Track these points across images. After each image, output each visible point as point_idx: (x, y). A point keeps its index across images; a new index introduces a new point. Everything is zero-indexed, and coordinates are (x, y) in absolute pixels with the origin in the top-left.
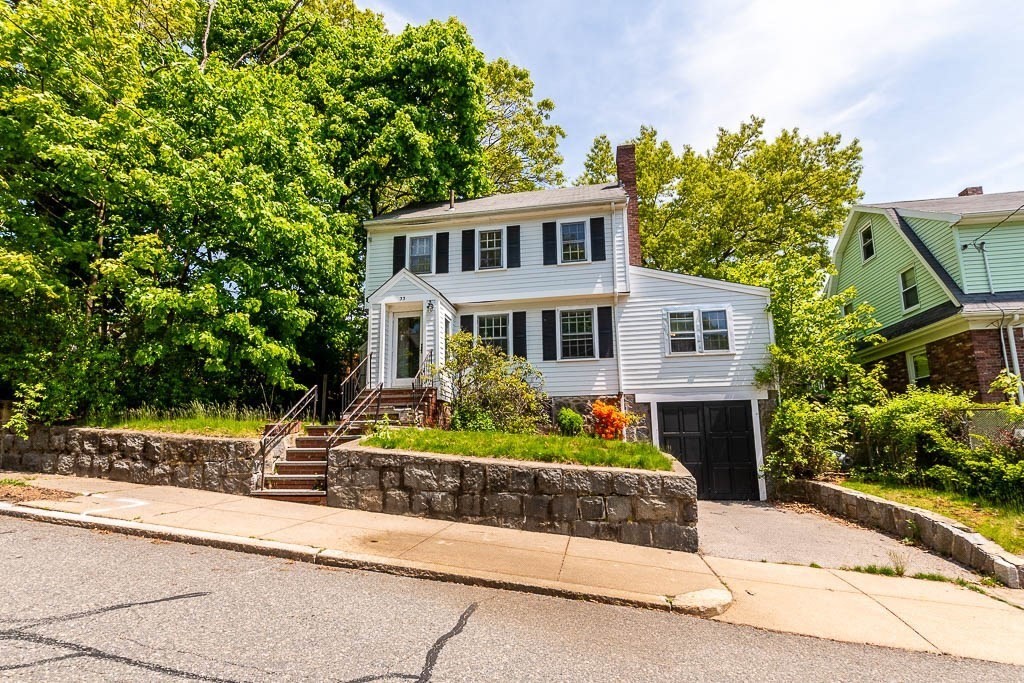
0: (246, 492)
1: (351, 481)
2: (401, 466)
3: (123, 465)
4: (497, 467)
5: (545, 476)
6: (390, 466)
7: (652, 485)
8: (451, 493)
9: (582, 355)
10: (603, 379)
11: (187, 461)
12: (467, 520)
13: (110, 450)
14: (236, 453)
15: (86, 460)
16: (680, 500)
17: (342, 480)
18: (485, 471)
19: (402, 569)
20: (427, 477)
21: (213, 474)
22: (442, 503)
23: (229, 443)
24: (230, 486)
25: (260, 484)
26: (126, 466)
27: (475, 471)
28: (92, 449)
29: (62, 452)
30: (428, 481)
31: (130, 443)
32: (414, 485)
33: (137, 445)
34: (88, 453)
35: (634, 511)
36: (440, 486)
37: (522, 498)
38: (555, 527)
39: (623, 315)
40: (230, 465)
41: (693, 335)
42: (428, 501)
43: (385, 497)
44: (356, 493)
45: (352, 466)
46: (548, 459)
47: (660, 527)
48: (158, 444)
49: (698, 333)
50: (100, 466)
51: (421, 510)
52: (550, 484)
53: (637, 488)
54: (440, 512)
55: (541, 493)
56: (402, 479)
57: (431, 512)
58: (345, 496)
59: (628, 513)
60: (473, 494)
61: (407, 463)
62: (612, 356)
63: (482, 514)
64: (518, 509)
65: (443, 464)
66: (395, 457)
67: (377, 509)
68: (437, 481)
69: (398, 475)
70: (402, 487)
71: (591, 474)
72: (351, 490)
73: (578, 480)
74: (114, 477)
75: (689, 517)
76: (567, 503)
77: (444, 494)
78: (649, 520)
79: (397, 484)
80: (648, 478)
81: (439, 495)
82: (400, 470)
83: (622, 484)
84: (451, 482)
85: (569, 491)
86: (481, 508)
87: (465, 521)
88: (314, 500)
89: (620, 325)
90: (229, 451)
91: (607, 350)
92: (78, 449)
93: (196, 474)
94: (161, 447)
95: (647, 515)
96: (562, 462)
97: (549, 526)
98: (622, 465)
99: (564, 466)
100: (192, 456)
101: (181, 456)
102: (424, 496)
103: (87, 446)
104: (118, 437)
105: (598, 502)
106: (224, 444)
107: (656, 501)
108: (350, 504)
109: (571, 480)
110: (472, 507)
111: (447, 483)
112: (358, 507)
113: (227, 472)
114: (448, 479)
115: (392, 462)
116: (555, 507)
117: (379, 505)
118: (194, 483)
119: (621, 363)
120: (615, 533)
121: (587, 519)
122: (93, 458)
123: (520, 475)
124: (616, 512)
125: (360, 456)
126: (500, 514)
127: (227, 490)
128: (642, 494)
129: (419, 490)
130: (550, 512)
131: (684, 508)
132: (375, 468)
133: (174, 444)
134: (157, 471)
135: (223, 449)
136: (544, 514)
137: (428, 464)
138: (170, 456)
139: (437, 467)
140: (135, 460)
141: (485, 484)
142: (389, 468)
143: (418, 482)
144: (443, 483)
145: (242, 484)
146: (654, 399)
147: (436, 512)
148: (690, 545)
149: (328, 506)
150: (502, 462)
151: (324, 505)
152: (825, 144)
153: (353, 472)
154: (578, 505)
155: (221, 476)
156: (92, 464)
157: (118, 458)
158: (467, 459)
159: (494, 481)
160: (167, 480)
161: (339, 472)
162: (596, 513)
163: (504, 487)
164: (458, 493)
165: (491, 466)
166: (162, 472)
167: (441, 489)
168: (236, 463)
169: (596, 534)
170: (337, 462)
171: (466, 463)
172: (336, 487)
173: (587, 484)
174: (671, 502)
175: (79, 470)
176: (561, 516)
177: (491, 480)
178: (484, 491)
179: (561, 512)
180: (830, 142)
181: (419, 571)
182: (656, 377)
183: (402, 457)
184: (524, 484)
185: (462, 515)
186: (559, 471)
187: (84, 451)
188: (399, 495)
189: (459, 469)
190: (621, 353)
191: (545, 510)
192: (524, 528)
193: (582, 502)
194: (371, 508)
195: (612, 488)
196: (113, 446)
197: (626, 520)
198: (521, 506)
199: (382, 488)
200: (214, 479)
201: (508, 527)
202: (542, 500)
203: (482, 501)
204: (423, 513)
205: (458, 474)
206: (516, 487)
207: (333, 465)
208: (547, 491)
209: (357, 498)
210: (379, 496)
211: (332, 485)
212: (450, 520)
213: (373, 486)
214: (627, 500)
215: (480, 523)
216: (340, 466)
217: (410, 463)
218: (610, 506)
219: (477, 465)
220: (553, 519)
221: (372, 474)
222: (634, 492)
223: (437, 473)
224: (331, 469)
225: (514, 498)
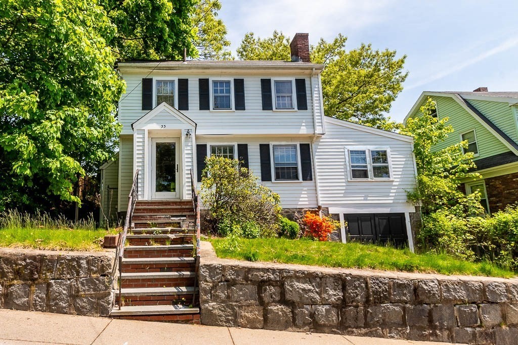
0: (104, 313)
1: (228, 297)
2: (281, 280)
4: (377, 279)
5: (425, 287)
6: (270, 280)
7: (517, 293)
8: (334, 305)
11: (24, 280)
12: (353, 332)
14: (89, 269)
17: (218, 296)
18: (366, 283)
20: (309, 290)
21: (60, 293)
22: (326, 316)
23: (79, 258)
24: (83, 307)
27: (357, 283)
30: (312, 295)
32: (296, 299)
35: (504, 317)
36: (323, 299)
37: (404, 309)
38: (437, 335)
40: (81, 284)
42: (312, 315)
43: (266, 313)
44: (233, 309)
45: (227, 281)
51: (305, 324)
52: (430, 294)
53: (506, 296)
54: (324, 325)
55: (422, 303)
56: (283, 293)
57: (316, 326)
58: (221, 313)
59: (499, 320)
60: (357, 307)
61: (287, 277)
63: (366, 325)
64: (399, 320)
65: (323, 277)
66: (274, 271)
67: (258, 325)
68: (319, 294)
69: (278, 289)
70: (283, 301)
71: (465, 284)
72: (228, 306)
73: (455, 289)
76: (446, 312)
77: (327, 307)
79: (277, 299)
80: (514, 286)
81: (323, 309)
82: (281, 284)
83: (493, 292)
84: (334, 294)
85: (447, 301)
86: (366, 319)
87: (351, 333)
88: (186, 319)
90: (79, 266)
93: (38, 294)
95: (516, 320)
97: (431, 335)
99: (440, 277)
100: (32, 273)
101: (17, 274)
102: (307, 309)
105: (474, 310)
106: (73, 259)
108: (228, 321)
109: (448, 290)
110: (356, 319)
111: (330, 296)
112: (237, 325)
113: (78, 291)
114: (331, 292)
115: (272, 277)
116: (435, 316)
117: (259, 321)
118: (36, 305)
120: (489, 337)
121: (464, 326)
123: (400, 286)
124: (488, 318)
125: (236, 271)
126: (384, 325)
127: (79, 312)
128: (511, 301)
129: (302, 304)
130: (431, 321)
132: (253, 282)
133: (7, 260)
135: (72, 265)
136: (425, 323)
137: (310, 277)
138: (3, 274)
139: (318, 280)
141: (367, 297)
142: (269, 282)
143: (301, 297)
144: (325, 296)
145: (99, 305)
147: (320, 325)
149: (202, 324)
150: (380, 274)
151: (197, 323)
153: (229, 287)
154: (456, 314)
155: (71, 296)
158: (347, 271)
159: (376, 293)
161: (213, 288)
162: (472, 320)
163: (386, 299)
164: (342, 305)
165: (372, 278)
167: (324, 302)
168: (90, 281)
169: (472, 339)
170: (211, 277)
171: (347, 275)
172: (212, 304)
173: (462, 294)
176: (441, 324)
177: (373, 292)
178: (367, 302)
179: (441, 319)
183: (281, 271)
184: (405, 295)
185: (347, 328)
186: (436, 282)
188: (282, 311)
189: (342, 282)
191: (427, 319)
192: (409, 337)
193: (459, 310)
194: (252, 325)
195: (485, 296)
197: (499, 325)
198: (404, 317)
199: (262, 302)
201: (393, 337)
202: (423, 310)
203: (366, 313)
204: (307, 328)
205: (340, 287)
206: (397, 298)
207: (207, 282)
208: (427, 301)
209: (235, 315)
210: (259, 311)
211: (207, 302)
212: (335, 333)
213: (252, 301)
214: (498, 307)
215: (365, 335)
216: (213, 282)
217: (291, 277)
218: (484, 313)
219: (359, 278)
220: (434, 328)
221: (250, 289)
222: (504, 300)
223: (319, 286)
224: (203, 285)
225: (397, 309)
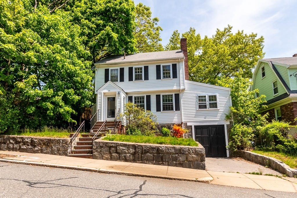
0: (66, 155)
1: (101, 151)
2: (116, 146)
3: (24, 147)
4: (146, 146)
5: (161, 148)
6: (113, 146)
7: (192, 151)
8: (132, 154)
9: (169, 110)
10: (177, 118)
11: (46, 146)
12: (137, 162)
13: (19, 142)
14: (63, 143)
15: (11, 146)
16: (200, 155)
17: (97, 151)
18: (142, 147)
19: (124, 173)
20: (124, 149)
21: (55, 149)
22: (129, 157)
23: (60, 140)
24: (61, 153)
25: (70, 152)
26: (25, 148)
27: (139, 147)
28: (13, 142)
29: (3, 143)
30: (125, 150)
31: (26, 140)
32: (120, 152)
33: (29, 140)
34: (12, 143)
35: (187, 158)
36: (128, 152)
37: (154, 155)
38: (164, 164)
39: (183, 96)
40: (61, 147)
41: (206, 103)
42: (125, 157)
43: (111, 156)
44: (102, 155)
45: (101, 146)
46: (161, 143)
47: (194, 163)
48: (36, 140)
49: (208, 103)
50: (16, 148)
51: (123, 159)
52: (162, 151)
53: (188, 152)
54: (129, 160)
55: (160, 153)
56: (116, 150)
57: (126, 160)
59: (185, 159)
60: (139, 154)
61: (118, 145)
62: (179, 110)
63: (142, 160)
64: (152, 159)
65: (129, 145)
66: (114, 143)
68: (127, 150)
69: (115, 149)
70: (117, 152)
71: (174, 148)
72: (100, 154)
73: (170, 149)
74: (21, 151)
75: (203, 160)
76: (167, 156)
77: (130, 154)
78: (191, 161)
79: (115, 152)
80: (191, 149)
81: (128, 155)
82: (116, 147)
83: (183, 150)
84: (132, 150)
85: (168, 153)
86: (141, 158)
87: (136, 162)
88: (88, 157)
89: (182, 100)
90: (60, 142)
91: (178, 108)
92: (8, 142)
93: (49, 150)
94: (37, 141)
95: (191, 159)
96: (165, 144)
97: (162, 163)
98: (183, 145)
99: (166, 146)
100: (48, 144)
101: (44, 144)
102: (123, 155)
103: (11, 141)
104: (22, 138)
105: (176, 156)
106: (58, 140)
107: (193, 155)
108: (100, 158)
109: (168, 149)
110: (138, 158)
111: (131, 151)
112: (103, 159)
113: (60, 149)
114: (131, 150)
115: (113, 145)
116: (164, 158)
117: (109, 158)
118: (49, 152)
119: (182, 112)
120: (181, 165)
121: (173, 161)
122: (13, 145)
123: (153, 148)
124: (181, 159)
125: (103, 143)
126: (147, 160)
127: (60, 155)
128: (189, 153)
129: (122, 153)
130: (162, 159)
131: (201, 157)
132: (108, 147)
133: (42, 140)
134: (36, 149)
135: (58, 141)
136: (160, 160)
137: (125, 145)
138: (40, 144)
139: (127, 146)
140: (28, 145)
141: (142, 151)
142: (112, 147)
143: (122, 151)
144: (129, 151)
145: (65, 153)
146: (193, 124)
147: (127, 160)
148: (203, 168)
150: (147, 145)
151: (92, 158)
152: (252, 37)
153: (101, 148)
154: (170, 157)
155: (58, 150)
156: (13, 147)
157: (22, 145)
159: (145, 150)
160: (39, 152)
161: (96, 148)
162: (176, 159)
163: (148, 152)
164: (134, 154)
165: (144, 146)
166: (38, 149)
167: (129, 153)
168: (63, 146)
169: (176, 165)
170: (96, 145)
171: (136, 145)
172: (96, 153)
173: (173, 151)
174: (198, 155)
175: (9, 149)
176: (165, 160)
177: (144, 150)
178: (142, 153)
179: (165, 159)
180: (253, 36)
181: (128, 174)
182: (194, 117)
183: (116, 143)
184: (154, 151)
186: (165, 147)
187: (10, 143)
188: (116, 155)
189: (134, 147)
190: (182, 109)
192: (154, 164)
193: (172, 156)
194: (107, 159)
195: (181, 152)
196: (21, 141)
197: (185, 161)
198: (153, 158)
199: (110, 153)
200: (55, 151)
201: (149, 164)
202: (160, 156)
203: (141, 156)
204: (123, 160)
205: (134, 148)
206: (152, 152)
207: (94, 146)
208: (161, 153)
209: (102, 156)
210: (109, 155)
211: (94, 152)
212: (132, 162)
213: (107, 152)
214: (185, 155)
215: (141, 163)
216: (96, 146)
217: (119, 145)
218: (180, 157)
219: (140, 145)
220: (163, 161)
221: (107, 149)
222: (187, 153)
223: (128, 148)
224: (94, 148)
225: (151, 155)
